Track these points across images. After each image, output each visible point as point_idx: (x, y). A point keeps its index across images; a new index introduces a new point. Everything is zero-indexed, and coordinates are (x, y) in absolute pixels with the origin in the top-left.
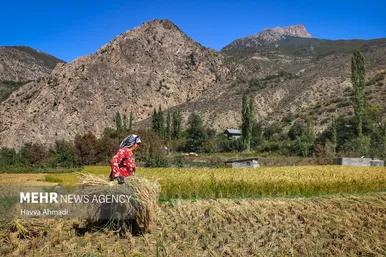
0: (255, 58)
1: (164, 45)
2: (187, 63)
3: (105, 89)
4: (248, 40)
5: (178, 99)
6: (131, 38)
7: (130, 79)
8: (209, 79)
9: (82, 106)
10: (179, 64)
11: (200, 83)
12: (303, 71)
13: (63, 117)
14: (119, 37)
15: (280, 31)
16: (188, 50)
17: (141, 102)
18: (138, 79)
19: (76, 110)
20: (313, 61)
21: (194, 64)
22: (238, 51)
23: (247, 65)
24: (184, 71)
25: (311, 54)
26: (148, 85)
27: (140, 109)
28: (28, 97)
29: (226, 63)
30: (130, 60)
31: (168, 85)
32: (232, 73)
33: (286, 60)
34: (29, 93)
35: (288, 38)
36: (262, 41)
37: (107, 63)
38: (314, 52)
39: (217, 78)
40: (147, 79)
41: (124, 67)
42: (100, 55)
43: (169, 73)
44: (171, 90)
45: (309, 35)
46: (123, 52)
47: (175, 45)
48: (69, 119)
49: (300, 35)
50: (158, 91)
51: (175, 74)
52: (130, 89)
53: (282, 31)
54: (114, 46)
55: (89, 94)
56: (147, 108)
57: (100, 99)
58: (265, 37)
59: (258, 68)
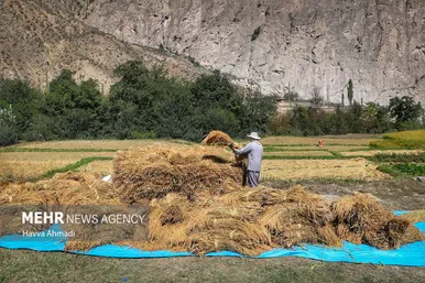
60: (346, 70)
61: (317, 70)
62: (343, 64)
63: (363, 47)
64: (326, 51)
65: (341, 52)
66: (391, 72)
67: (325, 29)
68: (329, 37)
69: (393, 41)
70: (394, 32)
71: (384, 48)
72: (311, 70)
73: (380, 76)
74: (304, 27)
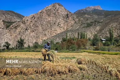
0: (86, 16)
1: (59, 11)
2: (66, 17)
3: (42, 25)
4: (82, 10)
5: (64, 29)
6: (49, 8)
7: (49, 22)
8: (73, 22)
9: (35, 30)
10: (63, 17)
11: (70, 23)
12: (102, 20)
13: (30, 34)
14: (45, 8)
15: (92, 7)
16: (66, 13)
17: (53, 29)
18: (51, 22)
19: (34, 31)
20: (104, 17)
21: (68, 18)
22: (80, 14)
23: (84, 18)
24: (65, 20)
25: (103, 15)
26: (55, 24)
27: (53, 32)
28: (16, 27)
29: (77, 17)
30: (49, 15)
31: (61, 24)
32: (79, 20)
33: (96, 17)
34: (16, 25)
35: (95, 10)
36: (87, 11)
37: (42, 17)
38: (104, 15)
39: (75, 22)
40: (54, 22)
41: (47, 18)
42: (39, 14)
43: (61, 20)
44: (62, 26)
45: (101, 9)
46: (47, 13)
47: (62, 11)
48: (32, 34)
49: (99, 9)
50: (58, 26)
51: (63, 21)
52: (49, 25)
53: (93, 7)
54: (44, 11)
55: (37, 26)
56: (55, 31)
57: (41, 28)
58: (87, 9)
59: (88, 19)
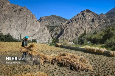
8: (97, 25)
16: (92, 18)
26: (81, 28)
56: (80, 34)
60: (18, 31)
61: (11, 30)
62: (18, 29)
63: (23, 26)
64: (14, 26)
65: (17, 26)
66: (28, 33)
67: (14, 20)
68: (15, 22)
69: (29, 26)
70: (29, 24)
71: (27, 27)
72: (10, 30)
73: (26, 33)
74: (8, 19)
